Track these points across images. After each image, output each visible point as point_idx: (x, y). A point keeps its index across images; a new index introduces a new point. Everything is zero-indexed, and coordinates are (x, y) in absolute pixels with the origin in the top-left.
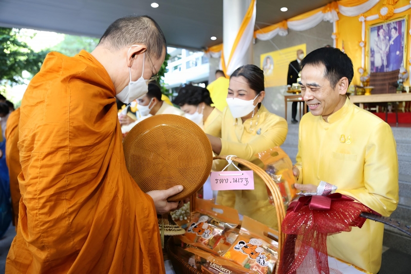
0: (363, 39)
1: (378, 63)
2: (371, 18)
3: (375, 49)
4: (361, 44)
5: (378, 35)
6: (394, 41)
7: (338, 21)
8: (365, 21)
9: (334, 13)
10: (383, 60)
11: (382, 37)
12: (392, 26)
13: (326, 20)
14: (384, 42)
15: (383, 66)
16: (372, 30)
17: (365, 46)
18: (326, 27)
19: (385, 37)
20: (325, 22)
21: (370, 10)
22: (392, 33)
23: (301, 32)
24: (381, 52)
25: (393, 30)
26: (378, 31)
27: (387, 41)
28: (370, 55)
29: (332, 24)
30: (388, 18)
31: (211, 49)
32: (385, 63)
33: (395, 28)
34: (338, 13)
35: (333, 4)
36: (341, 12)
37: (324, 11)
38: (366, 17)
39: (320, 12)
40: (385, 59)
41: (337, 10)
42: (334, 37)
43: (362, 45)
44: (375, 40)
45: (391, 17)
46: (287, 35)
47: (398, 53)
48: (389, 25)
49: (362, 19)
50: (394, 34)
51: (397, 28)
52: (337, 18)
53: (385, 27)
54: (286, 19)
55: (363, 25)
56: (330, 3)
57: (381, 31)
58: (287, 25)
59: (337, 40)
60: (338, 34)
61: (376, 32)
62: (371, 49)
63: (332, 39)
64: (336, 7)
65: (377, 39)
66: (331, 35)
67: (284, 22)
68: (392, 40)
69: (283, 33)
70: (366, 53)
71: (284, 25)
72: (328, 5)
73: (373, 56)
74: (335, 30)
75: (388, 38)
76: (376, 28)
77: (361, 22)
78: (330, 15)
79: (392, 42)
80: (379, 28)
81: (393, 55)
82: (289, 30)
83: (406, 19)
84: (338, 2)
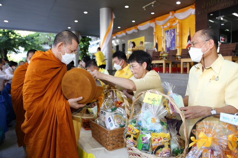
0: (163, 36)
1: (168, 46)
2: (165, 27)
3: (167, 40)
5: (168, 34)
6: (173, 37)
10: (169, 45)
11: (169, 35)
15: (169, 47)
16: (166, 32)
17: (163, 39)
18: (151, 29)
19: (170, 35)
20: (151, 27)
27: (170, 37)
28: (165, 42)
29: (153, 28)
30: (170, 27)
32: (170, 46)
33: (173, 32)
34: (155, 23)
35: (153, 19)
37: (150, 23)
38: (163, 26)
40: (170, 44)
41: (155, 22)
42: (154, 34)
46: (137, 32)
47: (174, 42)
48: (171, 30)
49: (162, 27)
50: (173, 34)
52: (155, 26)
53: (170, 31)
56: (152, 19)
57: (169, 32)
59: (155, 35)
60: (156, 32)
63: (153, 35)
64: (154, 21)
65: (167, 36)
66: (153, 33)
67: (136, 26)
68: (172, 36)
71: (136, 28)
73: (166, 43)
74: (155, 31)
75: (171, 35)
77: (162, 28)
78: (152, 24)
79: (172, 38)
80: (168, 31)
81: (172, 43)
82: (138, 29)
83: (176, 28)
84: (155, 18)
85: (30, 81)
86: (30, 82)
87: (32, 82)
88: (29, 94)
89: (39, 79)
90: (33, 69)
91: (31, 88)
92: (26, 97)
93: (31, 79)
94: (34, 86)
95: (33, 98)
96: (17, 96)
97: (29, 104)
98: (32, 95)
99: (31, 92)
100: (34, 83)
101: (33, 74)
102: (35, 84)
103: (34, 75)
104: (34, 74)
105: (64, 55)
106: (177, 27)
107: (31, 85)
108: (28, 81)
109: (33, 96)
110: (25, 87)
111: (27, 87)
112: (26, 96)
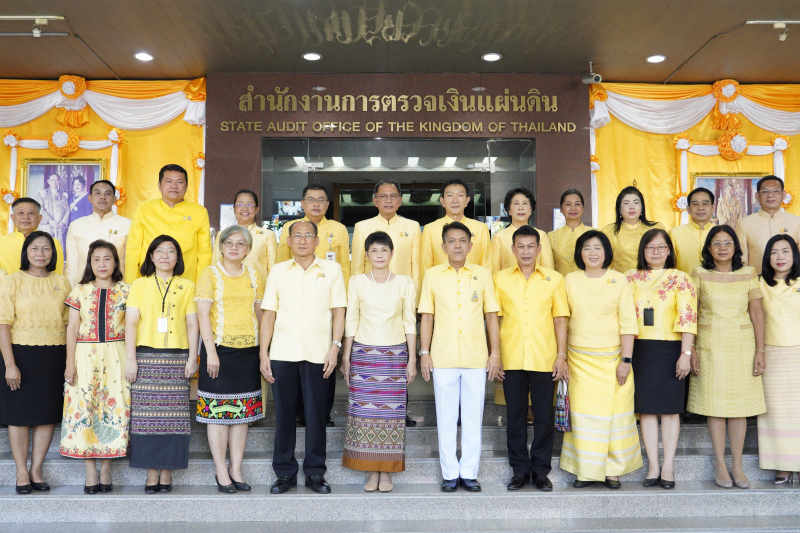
0: (12, 189)
2: (31, 144)
4: (6, 196)
5: (47, 186)
8: (18, 147)
11: (54, 191)
12: (76, 173)
14: (59, 203)
16: (33, 171)
19: (60, 192)
22: (75, 187)
24: (52, 223)
25: (77, 182)
27: (63, 202)
30: (67, 154)
33: (81, 179)
44: (39, 195)
45: (73, 153)
48: (69, 169)
49: (10, 140)
51: (86, 179)
53: (61, 173)
57: (53, 178)
61: (41, 177)
65: (43, 192)
68: (76, 201)
75: (66, 195)
76: (43, 169)
77: (8, 147)
80: (49, 171)
83: (101, 165)
106: (108, 162)
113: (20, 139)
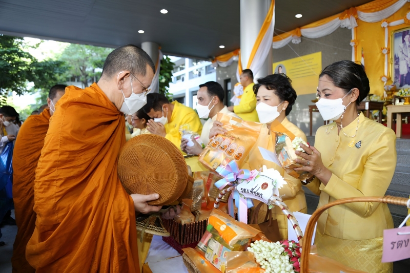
0: (386, 46)
1: (403, 71)
3: (400, 56)
4: (383, 51)
7: (356, 27)
8: (388, 27)
9: (353, 19)
10: (409, 67)
11: (407, 43)
13: (344, 27)
15: (408, 74)
16: (396, 36)
17: (388, 53)
18: (344, 33)
20: (342, 28)
21: (393, 15)
23: (315, 39)
24: (407, 59)
26: (403, 37)
28: (393, 62)
29: (351, 30)
31: (218, 58)
34: (357, 19)
35: (351, 10)
36: (360, 18)
37: (341, 18)
39: (338, 18)
41: (356, 16)
42: (352, 44)
43: (385, 52)
44: (400, 46)
46: (300, 43)
49: (384, 24)
52: (356, 25)
54: (300, 27)
55: (386, 30)
56: (348, 8)
57: (407, 37)
58: (300, 32)
59: (356, 47)
60: (357, 41)
61: (400, 39)
62: (395, 56)
63: (351, 47)
64: (355, 13)
66: (349, 42)
67: (297, 29)
69: (296, 41)
70: (390, 61)
71: (297, 33)
72: (346, 11)
74: (354, 37)
76: (401, 34)
77: (384, 28)
78: (348, 22)
80: (404, 33)
84: (356, 7)
85: (58, 152)
86: (57, 155)
87: (60, 155)
88: (54, 180)
89: (76, 147)
90: (65, 125)
91: (58, 167)
92: (44, 187)
93: (58, 147)
94: (64, 162)
95: (63, 188)
96: (27, 181)
97: (53, 202)
98: (60, 182)
99: (58, 176)
100: (64, 157)
101: (64, 137)
102: (68, 157)
103: (66, 138)
104: (65, 135)
105: (129, 96)
107: (59, 161)
108: (52, 151)
109: (61, 185)
110: (44, 164)
111: (49, 165)
112: (47, 183)
113: (389, 23)
